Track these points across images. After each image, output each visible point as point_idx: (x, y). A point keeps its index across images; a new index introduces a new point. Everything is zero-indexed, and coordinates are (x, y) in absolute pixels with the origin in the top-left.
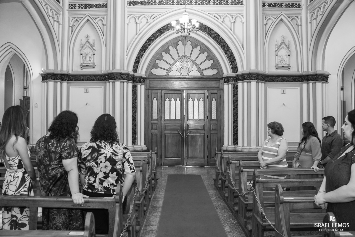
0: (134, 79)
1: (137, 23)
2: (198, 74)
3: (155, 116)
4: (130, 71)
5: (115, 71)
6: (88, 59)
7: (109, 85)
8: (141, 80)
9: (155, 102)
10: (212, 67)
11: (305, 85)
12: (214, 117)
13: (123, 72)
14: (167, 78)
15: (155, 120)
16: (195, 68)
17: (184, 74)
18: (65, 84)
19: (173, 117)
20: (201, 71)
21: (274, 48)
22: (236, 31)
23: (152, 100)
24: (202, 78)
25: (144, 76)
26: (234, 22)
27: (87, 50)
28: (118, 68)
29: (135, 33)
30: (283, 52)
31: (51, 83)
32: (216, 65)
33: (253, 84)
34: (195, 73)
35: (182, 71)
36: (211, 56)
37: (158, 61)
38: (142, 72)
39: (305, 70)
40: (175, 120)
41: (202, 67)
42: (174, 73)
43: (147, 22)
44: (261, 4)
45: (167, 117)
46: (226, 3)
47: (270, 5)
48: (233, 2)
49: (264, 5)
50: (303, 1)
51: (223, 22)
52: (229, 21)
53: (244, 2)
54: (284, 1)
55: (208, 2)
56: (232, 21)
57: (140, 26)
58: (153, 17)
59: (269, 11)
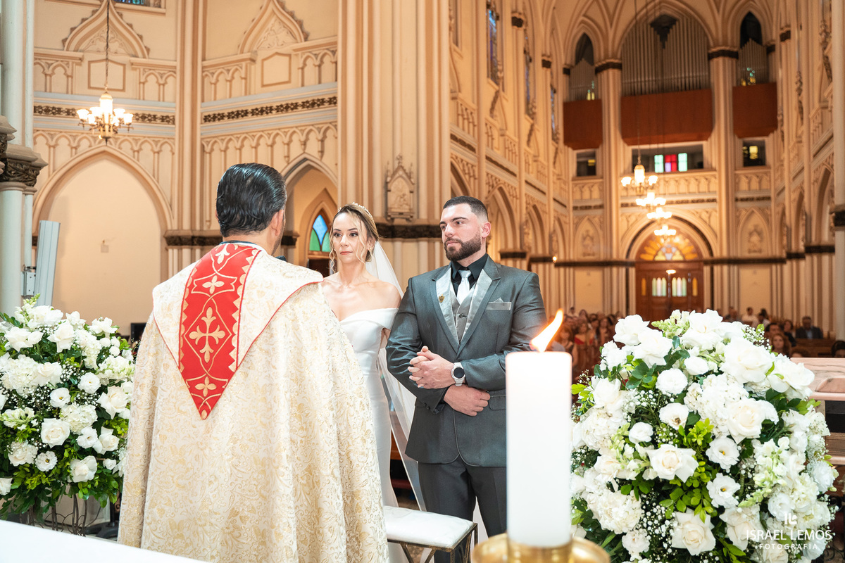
0: (627, 264)
1: (628, 221)
2: (681, 258)
3: (644, 293)
4: (623, 257)
5: (612, 260)
6: (589, 248)
7: (607, 270)
8: (632, 264)
9: (644, 282)
10: (693, 253)
11: (774, 267)
12: (695, 293)
13: (618, 260)
14: (654, 262)
15: (644, 297)
16: (678, 253)
17: (669, 257)
18: (572, 270)
19: (659, 294)
20: (684, 256)
21: (747, 235)
22: (712, 225)
23: (641, 280)
24: (684, 262)
25: (635, 261)
26: (710, 218)
27: (588, 242)
28: (615, 257)
30: (755, 238)
31: (562, 270)
32: (697, 250)
33: (725, 268)
34: (678, 257)
35: (667, 255)
37: (646, 248)
38: (633, 258)
39: (774, 254)
40: (662, 297)
41: (684, 252)
42: (660, 258)
43: (637, 220)
44: (734, 200)
45: (654, 294)
46: (702, 201)
47: (742, 200)
48: (709, 201)
49: (737, 200)
50: (772, 196)
51: (700, 217)
52: (705, 216)
53: (718, 200)
54: (756, 195)
55: (687, 202)
56: (708, 215)
57: (631, 223)
58: (642, 216)
59: (740, 204)
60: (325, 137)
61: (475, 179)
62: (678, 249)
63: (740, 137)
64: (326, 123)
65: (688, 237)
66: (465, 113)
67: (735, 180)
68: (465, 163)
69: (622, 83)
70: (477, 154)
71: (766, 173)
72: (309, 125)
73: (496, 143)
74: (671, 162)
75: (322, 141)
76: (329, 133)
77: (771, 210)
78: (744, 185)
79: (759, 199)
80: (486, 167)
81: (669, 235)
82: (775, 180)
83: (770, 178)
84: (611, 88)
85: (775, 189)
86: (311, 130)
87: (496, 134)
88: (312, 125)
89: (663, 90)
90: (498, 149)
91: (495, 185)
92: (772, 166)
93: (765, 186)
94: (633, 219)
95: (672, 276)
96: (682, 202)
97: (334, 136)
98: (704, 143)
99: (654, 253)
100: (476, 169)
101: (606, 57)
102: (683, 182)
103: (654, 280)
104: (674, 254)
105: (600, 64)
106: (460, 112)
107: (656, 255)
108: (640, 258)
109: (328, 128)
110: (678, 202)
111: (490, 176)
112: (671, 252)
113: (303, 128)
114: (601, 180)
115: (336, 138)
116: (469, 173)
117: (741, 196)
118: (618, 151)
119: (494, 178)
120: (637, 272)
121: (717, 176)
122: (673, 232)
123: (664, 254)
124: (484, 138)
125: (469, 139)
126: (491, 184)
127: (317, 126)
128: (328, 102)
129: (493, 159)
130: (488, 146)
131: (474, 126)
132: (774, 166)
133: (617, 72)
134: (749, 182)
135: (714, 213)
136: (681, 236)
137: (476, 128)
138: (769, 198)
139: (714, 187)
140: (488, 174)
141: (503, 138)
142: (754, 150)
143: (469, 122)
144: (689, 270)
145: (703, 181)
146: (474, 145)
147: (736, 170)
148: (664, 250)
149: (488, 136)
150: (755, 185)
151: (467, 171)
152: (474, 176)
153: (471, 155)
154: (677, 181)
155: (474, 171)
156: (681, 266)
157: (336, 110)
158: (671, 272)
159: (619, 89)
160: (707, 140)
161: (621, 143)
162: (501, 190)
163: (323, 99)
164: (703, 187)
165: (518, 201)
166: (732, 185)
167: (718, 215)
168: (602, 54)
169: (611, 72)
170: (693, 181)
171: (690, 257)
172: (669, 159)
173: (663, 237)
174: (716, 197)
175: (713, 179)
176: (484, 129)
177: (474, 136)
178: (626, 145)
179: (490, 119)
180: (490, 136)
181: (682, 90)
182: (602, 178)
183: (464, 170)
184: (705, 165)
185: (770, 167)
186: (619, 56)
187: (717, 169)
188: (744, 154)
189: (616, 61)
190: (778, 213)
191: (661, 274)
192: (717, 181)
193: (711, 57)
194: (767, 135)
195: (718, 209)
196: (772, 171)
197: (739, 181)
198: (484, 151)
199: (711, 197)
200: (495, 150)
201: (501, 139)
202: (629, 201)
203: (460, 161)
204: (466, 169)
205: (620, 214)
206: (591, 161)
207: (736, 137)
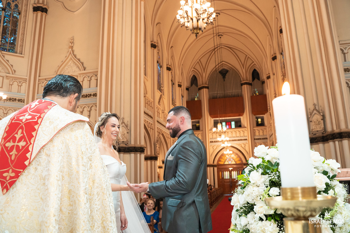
0: (213, 166)
2: (235, 163)
3: (221, 178)
4: (212, 163)
8: (215, 166)
9: (220, 173)
10: (239, 161)
13: (210, 164)
14: (224, 165)
15: (221, 179)
16: (233, 161)
17: (230, 163)
19: (227, 178)
20: (236, 162)
22: (246, 149)
23: (219, 172)
25: (216, 164)
26: (245, 146)
29: (213, 151)
32: (241, 160)
34: (234, 163)
35: (229, 162)
36: (239, 156)
37: (221, 159)
38: (216, 163)
40: (228, 179)
41: (236, 160)
42: (226, 163)
43: (217, 148)
44: (254, 139)
45: (225, 178)
46: (242, 140)
47: (257, 139)
48: (244, 140)
49: (255, 139)
50: (268, 137)
51: (241, 146)
52: (243, 146)
53: (248, 139)
54: (262, 137)
55: (236, 140)
56: (244, 146)
57: (214, 149)
58: (218, 146)
59: (256, 141)
60: (91, 110)
61: (153, 129)
62: (233, 159)
63: (254, 115)
64: (92, 104)
65: (237, 154)
66: (149, 103)
67: (254, 132)
68: (149, 123)
69: (209, 94)
70: (153, 120)
71: (265, 129)
72: (84, 105)
73: (160, 115)
74: (229, 125)
75: (90, 111)
76: (93, 108)
77: (268, 143)
78: (257, 133)
79: (263, 139)
80: (157, 125)
81: (230, 153)
82: (269, 131)
83: (267, 130)
84: (205, 96)
85: (269, 135)
86: (85, 107)
87: (161, 112)
88: (86, 105)
89: (225, 97)
90: (162, 118)
91: (160, 132)
92: (267, 126)
93: (265, 133)
94: (215, 147)
95: (232, 170)
96: (234, 140)
97: (95, 109)
98: (241, 117)
99: (224, 161)
100: (153, 125)
101: (203, 84)
102: (234, 132)
103: (225, 172)
104: (232, 162)
105: (200, 86)
106: (147, 102)
107: (225, 162)
108: (218, 163)
109: (92, 106)
110: (232, 141)
111: (158, 129)
112: (231, 160)
113: (82, 106)
114: (202, 132)
115: (96, 110)
116: (150, 127)
117: (256, 137)
118: (208, 120)
119: (160, 130)
120: (217, 169)
121: (247, 130)
122: (231, 152)
123: (228, 162)
124: (156, 113)
125: (150, 113)
126: (159, 132)
127: (87, 105)
128: (93, 95)
129: (160, 122)
130: (158, 116)
131: (152, 108)
132: (268, 126)
133: (207, 89)
134: (259, 132)
135: (246, 145)
136: (234, 154)
137: (153, 109)
138: (267, 138)
139: (246, 134)
140: (157, 128)
141: (163, 113)
142: (260, 120)
143: (150, 107)
144: (238, 168)
145: (242, 132)
146: (152, 116)
147: (254, 128)
148: (228, 160)
149: (158, 112)
150: (261, 133)
151: (149, 126)
152: (152, 128)
153: (151, 120)
154: (231, 132)
155: (152, 126)
156: (235, 166)
157: (97, 98)
158: (230, 169)
159: (208, 96)
160: (242, 116)
161: (209, 117)
162: (163, 134)
163: (91, 94)
164: (242, 134)
165: (170, 139)
166: (253, 133)
167: (248, 145)
168: (201, 83)
169: (205, 89)
170: (238, 132)
171: (238, 162)
172: (228, 124)
173: (227, 154)
174: (247, 138)
175: (245, 131)
176: (156, 110)
177: (152, 112)
178: (211, 118)
179: (158, 106)
180: (158, 113)
181: (232, 97)
182: (202, 131)
183: (148, 126)
184: (242, 126)
185: (266, 127)
186: (207, 84)
187: (247, 127)
188: (256, 122)
189: (206, 86)
190: (271, 144)
191: (227, 170)
192: (247, 132)
193: (242, 84)
194: (264, 114)
195: (248, 143)
196: (267, 128)
197: (255, 132)
198: (156, 118)
199: (245, 138)
200: (161, 118)
201: (163, 114)
202: (213, 140)
203: (147, 122)
204: (149, 125)
205: (210, 146)
206: (198, 125)
207: (253, 115)
